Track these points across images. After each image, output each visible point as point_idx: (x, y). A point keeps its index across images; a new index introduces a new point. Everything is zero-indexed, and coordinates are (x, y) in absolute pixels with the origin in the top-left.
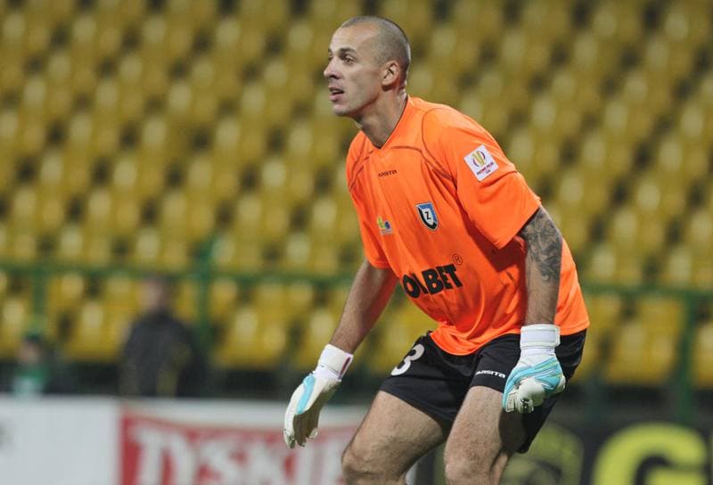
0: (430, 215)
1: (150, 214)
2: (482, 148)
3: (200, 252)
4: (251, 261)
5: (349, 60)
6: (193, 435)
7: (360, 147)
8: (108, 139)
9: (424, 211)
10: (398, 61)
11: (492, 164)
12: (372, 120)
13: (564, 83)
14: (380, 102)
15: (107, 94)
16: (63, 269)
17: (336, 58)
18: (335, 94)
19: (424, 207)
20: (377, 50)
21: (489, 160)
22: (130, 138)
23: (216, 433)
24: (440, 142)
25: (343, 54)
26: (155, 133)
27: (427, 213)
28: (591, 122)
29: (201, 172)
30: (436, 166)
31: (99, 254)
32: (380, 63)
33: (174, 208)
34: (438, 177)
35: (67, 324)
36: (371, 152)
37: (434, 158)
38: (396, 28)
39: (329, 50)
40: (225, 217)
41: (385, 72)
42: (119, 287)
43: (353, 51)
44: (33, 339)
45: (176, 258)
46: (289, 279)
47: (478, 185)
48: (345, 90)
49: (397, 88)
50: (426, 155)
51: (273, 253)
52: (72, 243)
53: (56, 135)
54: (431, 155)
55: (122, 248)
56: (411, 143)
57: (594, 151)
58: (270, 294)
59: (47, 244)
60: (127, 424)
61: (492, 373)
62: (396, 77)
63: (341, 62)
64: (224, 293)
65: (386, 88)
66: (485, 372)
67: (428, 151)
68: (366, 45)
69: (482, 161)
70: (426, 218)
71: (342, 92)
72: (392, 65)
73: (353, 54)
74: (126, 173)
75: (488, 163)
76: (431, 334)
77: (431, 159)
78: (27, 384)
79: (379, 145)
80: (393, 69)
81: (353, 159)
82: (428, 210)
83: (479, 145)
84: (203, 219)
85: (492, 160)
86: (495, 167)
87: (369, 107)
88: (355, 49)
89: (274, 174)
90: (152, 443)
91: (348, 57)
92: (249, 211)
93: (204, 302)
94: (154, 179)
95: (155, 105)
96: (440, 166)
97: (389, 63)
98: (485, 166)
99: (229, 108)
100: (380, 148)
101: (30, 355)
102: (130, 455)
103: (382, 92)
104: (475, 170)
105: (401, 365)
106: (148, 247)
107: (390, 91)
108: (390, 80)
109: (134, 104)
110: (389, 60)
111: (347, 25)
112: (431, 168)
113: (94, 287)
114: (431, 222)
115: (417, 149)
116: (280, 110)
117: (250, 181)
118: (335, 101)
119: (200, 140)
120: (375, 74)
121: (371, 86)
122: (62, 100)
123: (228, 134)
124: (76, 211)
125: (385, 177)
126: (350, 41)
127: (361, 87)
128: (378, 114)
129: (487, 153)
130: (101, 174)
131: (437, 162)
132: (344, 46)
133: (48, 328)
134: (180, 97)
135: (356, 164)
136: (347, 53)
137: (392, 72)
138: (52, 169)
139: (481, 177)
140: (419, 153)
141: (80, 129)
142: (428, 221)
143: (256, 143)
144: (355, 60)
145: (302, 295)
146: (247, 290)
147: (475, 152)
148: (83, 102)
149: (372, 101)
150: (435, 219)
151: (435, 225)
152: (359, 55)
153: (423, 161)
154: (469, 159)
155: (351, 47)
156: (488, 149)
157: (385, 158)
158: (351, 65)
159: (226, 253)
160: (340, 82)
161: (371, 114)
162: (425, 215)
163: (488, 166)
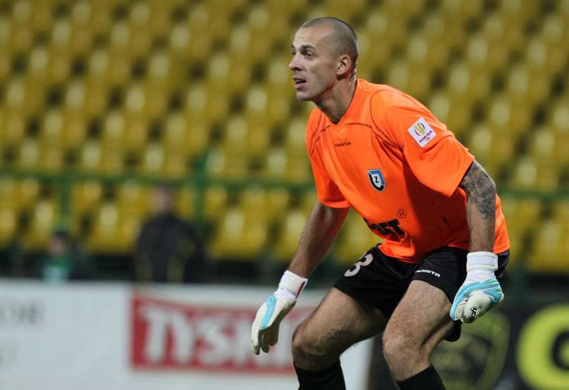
0: (379, 180)
1: (156, 133)
2: (422, 120)
3: (197, 164)
4: (238, 171)
5: (309, 55)
6: (191, 314)
7: (317, 120)
8: (122, 71)
9: (373, 176)
10: (349, 55)
11: (431, 132)
12: (329, 103)
13: (494, 25)
14: (335, 89)
15: (121, 34)
16: (85, 178)
17: (298, 54)
18: (298, 83)
19: (373, 173)
20: (333, 46)
21: (428, 129)
22: (139, 70)
23: (209, 312)
24: (386, 118)
25: (305, 51)
26: (160, 66)
27: (376, 177)
28: (516, 57)
29: (197, 98)
30: (385, 138)
31: (114, 166)
32: (335, 57)
33: (176, 127)
34: (388, 147)
35: (88, 223)
36: (328, 126)
37: (383, 133)
38: (347, 27)
39: (293, 46)
40: (217, 135)
41: (339, 64)
42: (131, 193)
43: (312, 47)
44: (61, 234)
45: (177, 168)
46: (269, 186)
47: (421, 151)
48: (307, 80)
49: (349, 76)
50: (374, 129)
51: (256, 165)
52: (92, 157)
53: (79, 68)
54: (380, 130)
55: (133, 161)
56: (362, 120)
57: (519, 81)
58: (255, 198)
59: (72, 157)
60: (137, 305)
61: (430, 272)
62: (348, 68)
63: (303, 56)
64: (216, 197)
65: (340, 77)
66: (424, 271)
67: (377, 127)
68: (323, 42)
69: (422, 131)
70: (375, 183)
71: (304, 81)
72: (344, 59)
73: (313, 51)
74: (136, 99)
75: (428, 132)
76: (380, 246)
77: (380, 133)
78: (55, 272)
79: (336, 121)
80: (345, 61)
81: (312, 130)
82: (377, 175)
83: (419, 118)
84: (199, 137)
85: (430, 129)
86: (433, 134)
87: (326, 93)
88: (313, 46)
89: (257, 100)
90: (157, 320)
91: (308, 52)
92: (237, 130)
93: (200, 204)
94: (159, 104)
95: (160, 43)
96: (389, 139)
97: (342, 57)
98: (425, 135)
99: (220, 45)
100: (336, 123)
101: (58, 248)
102: (139, 330)
103: (337, 81)
104: (417, 139)
105: (353, 268)
106: (154, 159)
107: (343, 80)
108: (342, 70)
109: (142, 43)
110: (341, 54)
111: (307, 26)
112: (381, 140)
113: (110, 192)
114: (379, 185)
115: (367, 125)
116: (262, 47)
117: (237, 105)
118: (300, 89)
119: (197, 72)
120: (331, 66)
121: (328, 76)
122: (84, 40)
123: (220, 68)
124: (95, 130)
125: (342, 148)
126: (309, 39)
127: (319, 77)
128: (334, 98)
129: (426, 124)
130: (116, 100)
131: (385, 136)
132: (305, 44)
133: (72, 225)
134: (180, 37)
135: (314, 134)
136: (308, 49)
137: (344, 64)
138: (76, 96)
139: (423, 144)
140: (370, 130)
141: (99, 63)
142: (376, 184)
143: (242, 75)
144: (315, 55)
145: (279, 199)
146: (234, 195)
147: (416, 124)
148: (101, 41)
149: (329, 88)
150: (382, 182)
151: (382, 187)
152: (318, 51)
153: (374, 135)
154: (411, 131)
155: (311, 44)
156: (426, 120)
157: (340, 132)
158: (311, 59)
159: (218, 164)
160: (303, 73)
161: (328, 99)
162: (374, 180)
163: (428, 134)
